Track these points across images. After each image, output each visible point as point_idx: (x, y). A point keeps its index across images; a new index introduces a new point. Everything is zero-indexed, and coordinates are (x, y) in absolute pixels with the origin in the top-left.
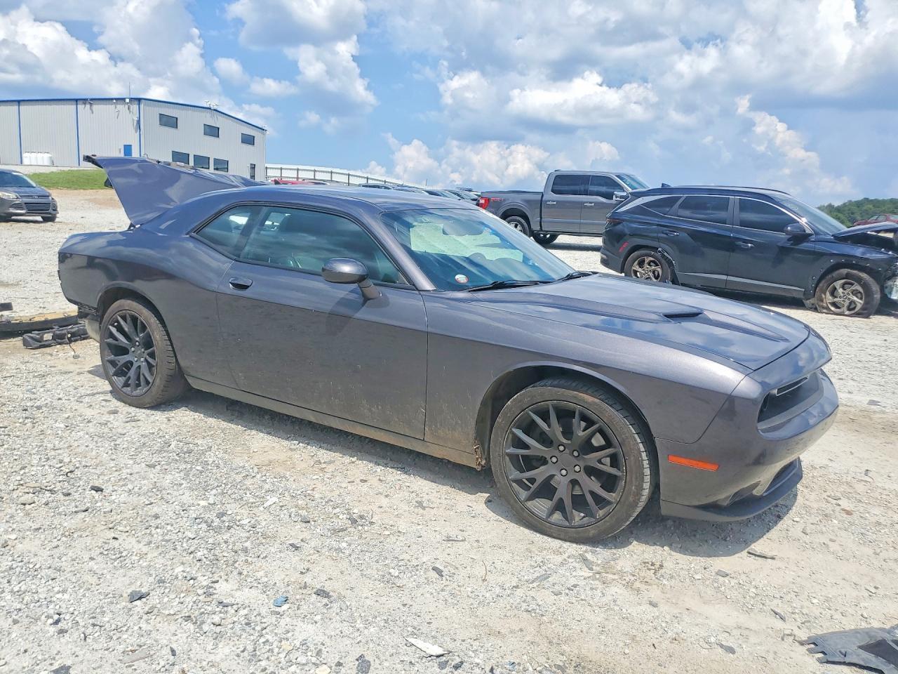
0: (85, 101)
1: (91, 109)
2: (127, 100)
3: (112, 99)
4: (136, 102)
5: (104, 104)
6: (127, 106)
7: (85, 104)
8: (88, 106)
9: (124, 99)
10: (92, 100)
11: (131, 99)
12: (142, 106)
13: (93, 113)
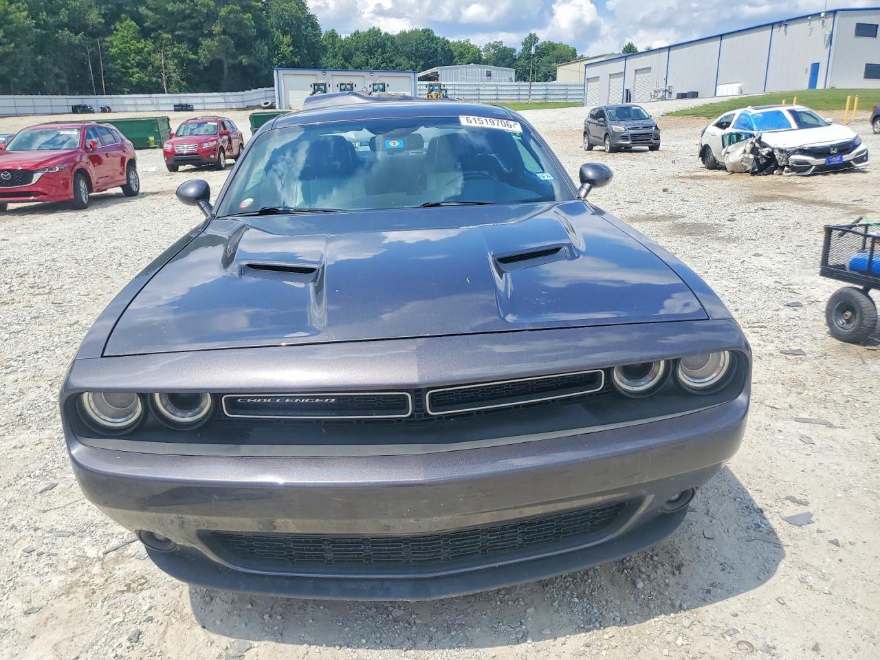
0: (780, 23)
1: (785, 31)
2: (822, 15)
3: (808, 16)
4: (832, 15)
5: (798, 23)
6: (821, 21)
7: (780, 26)
8: (783, 28)
9: (819, 14)
10: (787, 21)
11: (828, 13)
12: (837, 18)
13: (786, 34)
